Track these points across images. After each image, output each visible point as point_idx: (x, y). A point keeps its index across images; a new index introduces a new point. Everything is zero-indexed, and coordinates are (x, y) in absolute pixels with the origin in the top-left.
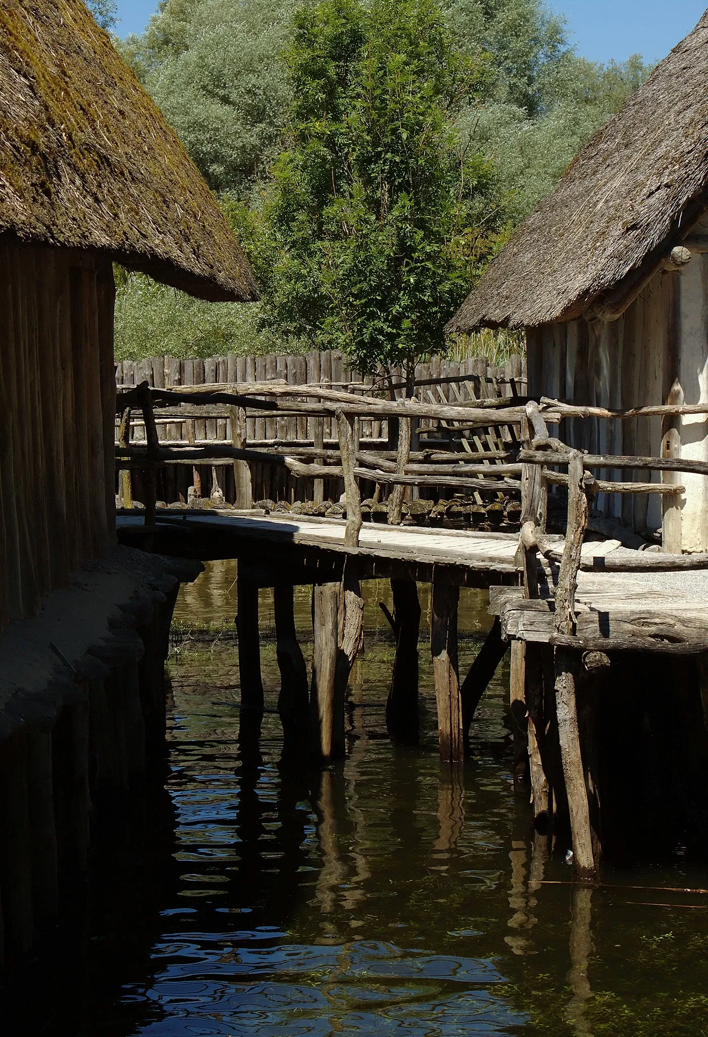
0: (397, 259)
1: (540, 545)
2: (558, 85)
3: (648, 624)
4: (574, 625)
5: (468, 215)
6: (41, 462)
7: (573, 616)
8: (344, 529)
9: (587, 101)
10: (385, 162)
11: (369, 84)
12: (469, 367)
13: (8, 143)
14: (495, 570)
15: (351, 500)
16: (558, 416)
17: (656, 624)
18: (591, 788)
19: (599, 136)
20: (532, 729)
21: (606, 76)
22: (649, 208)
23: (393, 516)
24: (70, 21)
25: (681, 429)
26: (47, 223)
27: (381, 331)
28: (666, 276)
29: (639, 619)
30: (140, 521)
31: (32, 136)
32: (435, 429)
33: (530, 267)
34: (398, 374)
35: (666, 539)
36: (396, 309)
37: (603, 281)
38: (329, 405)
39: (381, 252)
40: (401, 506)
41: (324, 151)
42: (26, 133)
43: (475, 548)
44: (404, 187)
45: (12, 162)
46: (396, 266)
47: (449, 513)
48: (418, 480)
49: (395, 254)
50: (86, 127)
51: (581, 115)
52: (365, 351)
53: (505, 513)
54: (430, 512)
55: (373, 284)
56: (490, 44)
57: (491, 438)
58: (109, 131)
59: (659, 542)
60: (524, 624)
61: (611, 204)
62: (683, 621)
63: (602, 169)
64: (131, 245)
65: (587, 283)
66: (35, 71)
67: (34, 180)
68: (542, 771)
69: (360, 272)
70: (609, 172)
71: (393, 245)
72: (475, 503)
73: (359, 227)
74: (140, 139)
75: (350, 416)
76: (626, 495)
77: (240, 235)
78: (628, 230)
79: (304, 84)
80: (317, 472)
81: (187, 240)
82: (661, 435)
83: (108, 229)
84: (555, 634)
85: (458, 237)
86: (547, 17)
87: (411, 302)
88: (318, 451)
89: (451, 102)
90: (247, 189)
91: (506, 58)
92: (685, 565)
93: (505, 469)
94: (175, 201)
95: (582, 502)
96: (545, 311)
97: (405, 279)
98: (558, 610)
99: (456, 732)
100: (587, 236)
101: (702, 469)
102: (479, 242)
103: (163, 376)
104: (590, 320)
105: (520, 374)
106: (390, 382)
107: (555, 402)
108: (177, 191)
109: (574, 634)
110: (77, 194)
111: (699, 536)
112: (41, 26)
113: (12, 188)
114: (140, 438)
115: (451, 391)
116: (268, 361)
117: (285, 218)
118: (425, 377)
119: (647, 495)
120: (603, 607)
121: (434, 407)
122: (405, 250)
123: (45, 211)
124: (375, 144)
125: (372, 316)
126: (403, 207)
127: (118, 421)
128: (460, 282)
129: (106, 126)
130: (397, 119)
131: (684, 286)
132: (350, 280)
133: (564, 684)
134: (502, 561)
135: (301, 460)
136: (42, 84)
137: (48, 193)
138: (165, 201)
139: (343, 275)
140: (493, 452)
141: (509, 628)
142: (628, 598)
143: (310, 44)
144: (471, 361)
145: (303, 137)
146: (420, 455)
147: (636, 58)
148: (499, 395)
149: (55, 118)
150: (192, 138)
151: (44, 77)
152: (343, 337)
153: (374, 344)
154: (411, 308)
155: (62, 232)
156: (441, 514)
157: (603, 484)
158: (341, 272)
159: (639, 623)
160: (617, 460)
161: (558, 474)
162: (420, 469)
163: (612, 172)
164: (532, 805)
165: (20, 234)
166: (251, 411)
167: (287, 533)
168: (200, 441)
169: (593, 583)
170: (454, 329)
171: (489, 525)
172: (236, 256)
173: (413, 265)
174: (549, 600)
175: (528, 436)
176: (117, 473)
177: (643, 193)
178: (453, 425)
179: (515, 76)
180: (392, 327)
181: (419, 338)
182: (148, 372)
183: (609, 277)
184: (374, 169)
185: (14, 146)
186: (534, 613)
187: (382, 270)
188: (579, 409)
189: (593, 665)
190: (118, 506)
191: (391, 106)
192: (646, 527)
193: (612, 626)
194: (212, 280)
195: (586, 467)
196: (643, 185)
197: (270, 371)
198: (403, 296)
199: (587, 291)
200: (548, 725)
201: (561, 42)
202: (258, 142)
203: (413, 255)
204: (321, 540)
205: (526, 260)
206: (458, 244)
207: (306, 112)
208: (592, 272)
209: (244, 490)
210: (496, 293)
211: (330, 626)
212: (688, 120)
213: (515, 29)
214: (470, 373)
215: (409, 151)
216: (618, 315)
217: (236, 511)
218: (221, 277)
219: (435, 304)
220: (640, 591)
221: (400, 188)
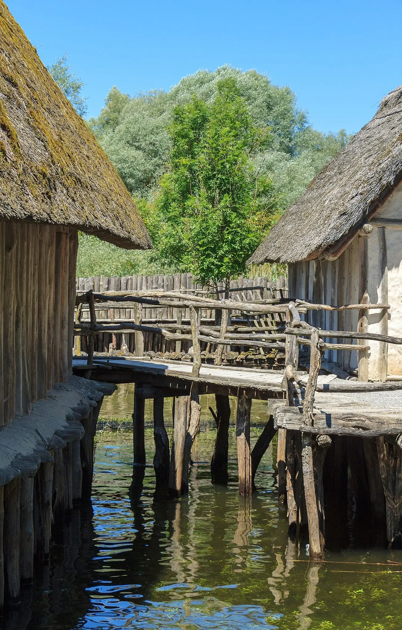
0: (222, 227)
1: (295, 378)
2: (304, 143)
3: (352, 420)
4: (313, 421)
5: (259, 205)
6: (36, 333)
7: (312, 416)
8: (192, 367)
9: (318, 150)
10: (217, 179)
11: (211, 141)
12: (258, 283)
13: (31, 174)
14: (271, 390)
15: (196, 353)
16: (305, 309)
17: (355, 420)
18: (320, 509)
19: (326, 169)
20: (289, 476)
21: (327, 139)
22: (352, 204)
23: (217, 361)
24: (65, 114)
25: (368, 317)
26: (48, 212)
27: (213, 264)
28: (360, 238)
29: (347, 417)
30: (85, 363)
31: (44, 170)
32: (240, 315)
33: (291, 232)
34: (221, 286)
35: (361, 374)
36: (221, 252)
37: (328, 241)
38: (186, 302)
39: (214, 224)
40: (222, 355)
41: (187, 173)
42: (41, 168)
43: (260, 378)
44: (227, 191)
45: (33, 183)
46: (222, 231)
47: (246, 359)
48: (231, 342)
49: (222, 224)
50: (70, 165)
51: (315, 157)
52: (204, 274)
53: (276, 359)
54: (236, 358)
55: (210, 240)
56: (271, 122)
57: (269, 320)
58: (81, 166)
59: (356, 375)
60: (286, 420)
61: (332, 202)
62: (370, 419)
63: (327, 184)
64: (89, 223)
65: (321, 242)
66: (48, 138)
67: (43, 192)
68: (294, 499)
69: (203, 234)
70: (331, 186)
71: (220, 220)
72: (260, 354)
73: (203, 211)
74: (96, 170)
75: (197, 308)
76: (339, 351)
77: (142, 215)
78: (341, 215)
79: (178, 141)
80: (179, 338)
81: (117, 219)
82: (358, 319)
83: (78, 215)
84: (303, 426)
85: (254, 216)
86: (299, 110)
87: (229, 249)
88: (179, 326)
89: (251, 150)
90: (146, 191)
91: (278, 129)
92: (371, 389)
93: (277, 336)
94: (112, 200)
95: (318, 355)
96: (298, 255)
97: (226, 237)
98: (304, 413)
99: (248, 477)
100: (320, 218)
101: (380, 338)
102: (264, 219)
103: (99, 286)
104: (322, 260)
105: (284, 285)
106: (217, 290)
107: (304, 302)
108: (113, 195)
109: (313, 426)
110: (64, 197)
111: (377, 372)
112: (51, 117)
113: (32, 195)
114: (86, 318)
115: (248, 294)
116: (154, 278)
117: (166, 206)
118: (235, 287)
119: (350, 351)
120: (328, 411)
121: (240, 304)
122: (227, 222)
123: (48, 207)
124: (213, 169)
125: (208, 256)
126: (226, 201)
127: (76, 310)
128: (255, 239)
129: (80, 164)
130: (224, 158)
131: (369, 244)
132: (198, 237)
133: (307, 452)
134: (275, 385)
135: (169, 331)
136: (50, 144)
137: (49, 197)
138: (107, 200)
139: (194, 235)
140: (270, 327)
141: (278, 422)
142: (341, 406)
143: (182, 122)
144: (259, 279)
145: (177, 166)
146: (232, 328)
147: (343, 130)
148: (274, 297)
149: (56, 161)
150: (119, 166)
151: (51, 141)
152: (193, 266)
153: (209, 270)
154: (229, 252)
155: (55, 217)
156: (242, 359)
157: (328, 345)
158: (193, 234)
159: (347, 420)
160: (336, 333)
161: (304, 339)
162: (232, 336)
163: (333, 186)
164: (288, 518)
165: (35, 218)
166: (145, 305)
167: (162, 370)
168: (117, 320)
169: (323, 397)
170: (251, 263)
171: (267, 366)
172: (141, 226)
173: (230, 230)
174: (300, 407)
175: (289, 320)
176: (74, 337)
177: (348, 197)
178: (250, 313)
179: (283, 138)
180: (219, 262)
181: (232, 267)
182: (92, 284)
183: (332, 238)
184: (212, 182)
185: (34, 175)
186: (291, 414)
187: (214, 233)
188: (316, 306)
189: (322, 442)
190: (74, 355)
191: (221, 152)
192: (350, 367)
193: (333, 421)
194: (129, 239)
195: (320, 337)
196: (348, 193)
197: (155, 283)
198: (225, 245)
199: (320, 246)
200: (297, 474)
201: (306, 122)
202: (152, 168)
203: (230, 225)
204: (179, 373)
205: (289, 229)
206: (253, 220)
207: (177, 155)
208: (323, 236)
209: (139, 346)
210: (273, 245)
211: (182, 419)
212: (370, 162)
213: (283, 115)
214: (258, 285)
215: (230, 174)
216: (336, 258)
217: (135, 357)
218: (134, 238)
219: (241, 250)
220: (347, 402)
221: (224, 192)
